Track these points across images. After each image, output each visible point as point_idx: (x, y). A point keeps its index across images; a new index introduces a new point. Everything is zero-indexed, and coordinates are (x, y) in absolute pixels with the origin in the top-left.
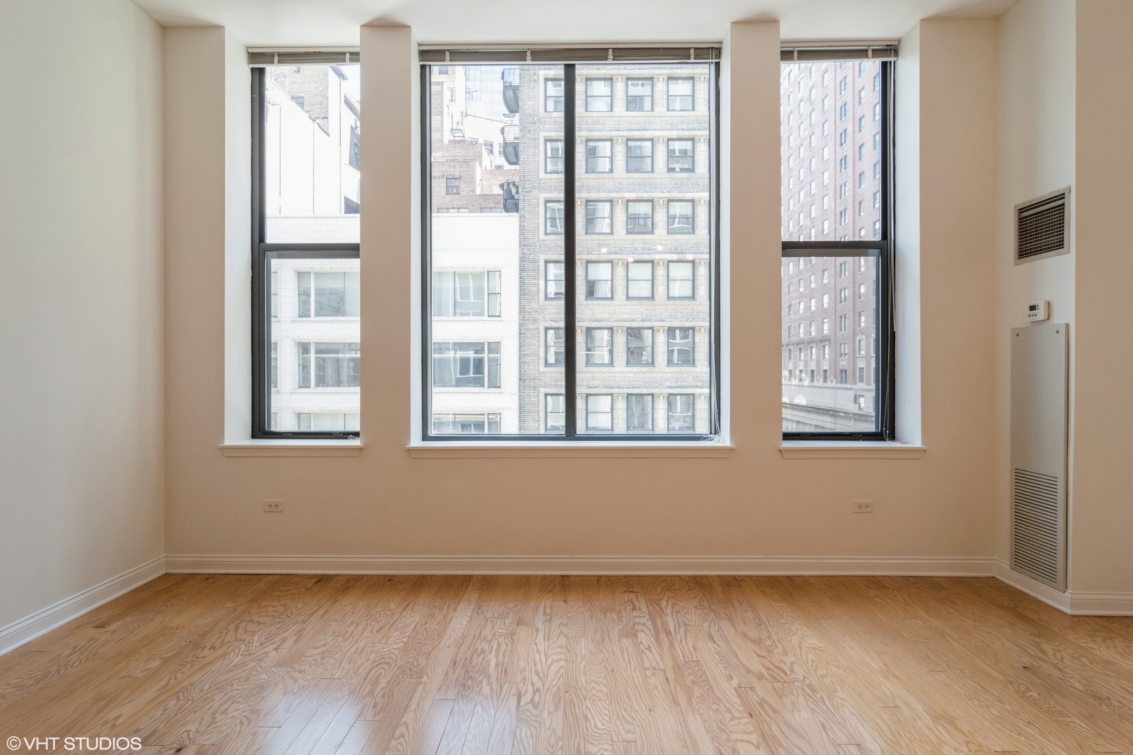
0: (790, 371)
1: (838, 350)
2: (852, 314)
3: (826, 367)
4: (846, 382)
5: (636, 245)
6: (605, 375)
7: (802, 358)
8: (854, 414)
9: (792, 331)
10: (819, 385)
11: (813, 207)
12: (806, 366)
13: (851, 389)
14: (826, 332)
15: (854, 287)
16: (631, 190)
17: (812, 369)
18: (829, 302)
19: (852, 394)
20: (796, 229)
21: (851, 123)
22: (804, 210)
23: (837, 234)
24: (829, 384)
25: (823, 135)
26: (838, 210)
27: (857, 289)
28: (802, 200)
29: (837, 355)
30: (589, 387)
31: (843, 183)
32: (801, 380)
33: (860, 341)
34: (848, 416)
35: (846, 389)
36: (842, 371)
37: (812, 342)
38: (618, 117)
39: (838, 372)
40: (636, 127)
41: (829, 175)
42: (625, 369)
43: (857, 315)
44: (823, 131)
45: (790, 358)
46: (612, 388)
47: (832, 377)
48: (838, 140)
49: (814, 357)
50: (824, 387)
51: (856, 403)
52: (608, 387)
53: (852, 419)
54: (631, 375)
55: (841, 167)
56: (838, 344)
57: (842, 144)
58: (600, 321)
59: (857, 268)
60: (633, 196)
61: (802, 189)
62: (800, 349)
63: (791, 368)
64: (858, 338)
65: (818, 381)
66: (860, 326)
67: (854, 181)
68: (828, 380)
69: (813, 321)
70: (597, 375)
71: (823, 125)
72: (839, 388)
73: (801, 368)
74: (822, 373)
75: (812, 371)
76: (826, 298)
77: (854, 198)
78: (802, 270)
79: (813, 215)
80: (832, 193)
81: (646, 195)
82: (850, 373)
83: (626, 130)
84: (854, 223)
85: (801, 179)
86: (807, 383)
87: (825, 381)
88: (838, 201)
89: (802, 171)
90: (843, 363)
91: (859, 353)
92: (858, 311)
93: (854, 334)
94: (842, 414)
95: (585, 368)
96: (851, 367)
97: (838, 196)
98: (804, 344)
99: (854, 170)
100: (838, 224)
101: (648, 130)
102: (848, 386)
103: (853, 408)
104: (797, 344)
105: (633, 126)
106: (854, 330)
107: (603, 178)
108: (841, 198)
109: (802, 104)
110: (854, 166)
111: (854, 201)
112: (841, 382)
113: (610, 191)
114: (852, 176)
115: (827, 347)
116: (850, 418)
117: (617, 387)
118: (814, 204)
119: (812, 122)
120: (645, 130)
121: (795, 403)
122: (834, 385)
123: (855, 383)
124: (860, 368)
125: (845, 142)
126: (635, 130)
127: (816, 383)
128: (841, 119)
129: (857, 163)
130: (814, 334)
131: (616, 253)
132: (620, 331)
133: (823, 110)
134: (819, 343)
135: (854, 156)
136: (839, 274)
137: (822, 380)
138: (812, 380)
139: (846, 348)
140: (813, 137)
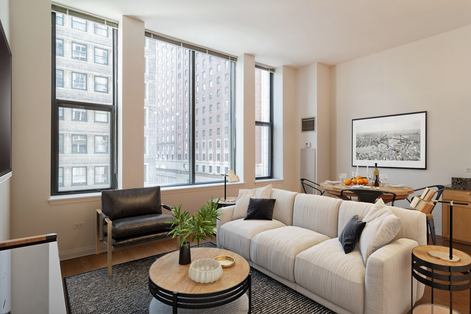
0: (158, 155)
1: (178, 147)
2: (182, 134)
3: (173, 154)
4: (180, 160)
5: (99, 97)
6: (83, 158)
7: (163, 150)
8: (183, 171)
9: (159, 139)
10: (170, 161)
11: (168, 90)
12: (165, 153)
13: (182, 162)
14: (173, 140)
15: (183, 123)
16: (97, 71)
17: (167, 154)
18: (174, 128)
19: (183, 164)
20: (161, 98)
21: (183, 61)
22: (164, 91)
23: (177, 102)
24: (174, 160)
25: (172, 63)
26: (177, 93)
27: (184, 124)
28: (163, 87)
29: (177, 149)
30: (74, 164)
31: (179, 83)
32: (163, 159)
33: (185, 144)
34: (181, 172)
35: (181, 162)
36: (179, 155)
37: (168, 144)
38: (90, 35)
39: (178, 155)
40: (99, 42)
41: (174, 79)
42: (94, 155)
43: (185, 134)
44: (172, 61)
45: (158, 150)
46: (87, 164)
47: (175, 157)
48: (178, 66)
49: (168, 150)
50: (172, 161)
51: (184, 167)
52: (84, 163)
53: (183, 173)
54: (97, 158)
55: (179, 77)
56: (177, 145)
57: (179, 68)
58: (80, 131)
59: (185, 116)
60: (98, 74)
61: (163, 83)
62: (162, 146)
63: (159, 154)
64: (185, 143)
65: (170, 159)
66: (185, 138)
67: (183, 83)
68: (174, 159)
69: (168, 136)
70: (78, 157)
71: (172, 59)
72: (178, 162)
73: (163, 154)
74: (171, 156)
75: (167, 155)
76: (173, 127)
77: (183, 90)
78: (163, 115)
79: (168, 94)
80: (175, 86)
81: (104, 75)
82: (182, 156)
83: (94, 43)
84: (183, 99)
85: (163, 78)
86: (166, 160)
87: (173, 159)
88: (178, 90)
89: (163, 75)
90: (179, 152)
91: (185, 149)
92: (185, 132)
93: (184, 142)
94: (179, 172)
95: (71, 154)
96: (182, 153)
97: (177, 88)
98: (164, 144)
99: (183, 79)
100: (177, 99)
101: (105, 45)
102: (181, 161)
103: (183, 169)
104: (161, 144)
105: (98, 41)
106: (183, 140)
107: (82, 63)
108: (178, 89)
109: (163, 48)
110: (183, 77)
111: (183, 91)
112: (179, 159)
113: (85, 70)
114: (183, 81)
115: (173, 146)
116: (182, 173)
117: (90, 163)
118: (168, 89)
119: (168, 57)
120: (104, 45)
121: (161, 168)
122: (176, 160)
123: (184, 160)
124: (186, 154)
125: (180, 68)
126: (99, 44)
127: (169, 160)
128: (179, 59)
129: (185, 76)
130: (168, 140)
131: (89, 100)
132: (91, 137)
133: (172, 53)
134: (170, 144)
135: (183, 74)
136: (178, 118)
137: (171, 159)
138: (167, 159)
139: (181, 147)
140: (168, 63)
